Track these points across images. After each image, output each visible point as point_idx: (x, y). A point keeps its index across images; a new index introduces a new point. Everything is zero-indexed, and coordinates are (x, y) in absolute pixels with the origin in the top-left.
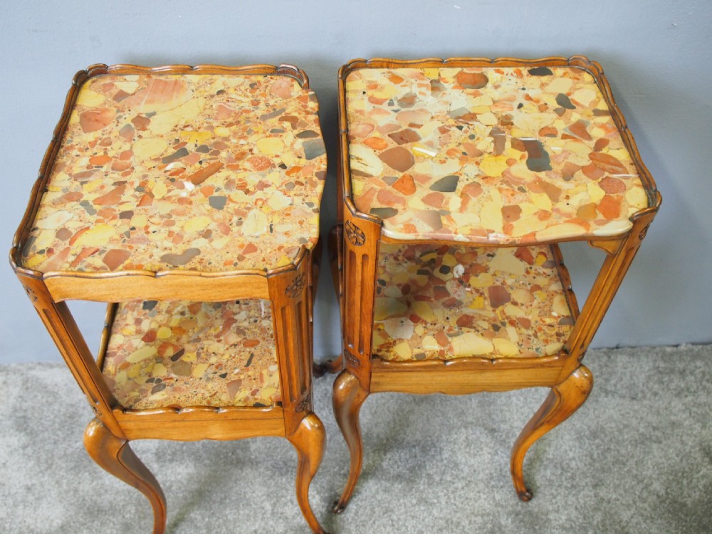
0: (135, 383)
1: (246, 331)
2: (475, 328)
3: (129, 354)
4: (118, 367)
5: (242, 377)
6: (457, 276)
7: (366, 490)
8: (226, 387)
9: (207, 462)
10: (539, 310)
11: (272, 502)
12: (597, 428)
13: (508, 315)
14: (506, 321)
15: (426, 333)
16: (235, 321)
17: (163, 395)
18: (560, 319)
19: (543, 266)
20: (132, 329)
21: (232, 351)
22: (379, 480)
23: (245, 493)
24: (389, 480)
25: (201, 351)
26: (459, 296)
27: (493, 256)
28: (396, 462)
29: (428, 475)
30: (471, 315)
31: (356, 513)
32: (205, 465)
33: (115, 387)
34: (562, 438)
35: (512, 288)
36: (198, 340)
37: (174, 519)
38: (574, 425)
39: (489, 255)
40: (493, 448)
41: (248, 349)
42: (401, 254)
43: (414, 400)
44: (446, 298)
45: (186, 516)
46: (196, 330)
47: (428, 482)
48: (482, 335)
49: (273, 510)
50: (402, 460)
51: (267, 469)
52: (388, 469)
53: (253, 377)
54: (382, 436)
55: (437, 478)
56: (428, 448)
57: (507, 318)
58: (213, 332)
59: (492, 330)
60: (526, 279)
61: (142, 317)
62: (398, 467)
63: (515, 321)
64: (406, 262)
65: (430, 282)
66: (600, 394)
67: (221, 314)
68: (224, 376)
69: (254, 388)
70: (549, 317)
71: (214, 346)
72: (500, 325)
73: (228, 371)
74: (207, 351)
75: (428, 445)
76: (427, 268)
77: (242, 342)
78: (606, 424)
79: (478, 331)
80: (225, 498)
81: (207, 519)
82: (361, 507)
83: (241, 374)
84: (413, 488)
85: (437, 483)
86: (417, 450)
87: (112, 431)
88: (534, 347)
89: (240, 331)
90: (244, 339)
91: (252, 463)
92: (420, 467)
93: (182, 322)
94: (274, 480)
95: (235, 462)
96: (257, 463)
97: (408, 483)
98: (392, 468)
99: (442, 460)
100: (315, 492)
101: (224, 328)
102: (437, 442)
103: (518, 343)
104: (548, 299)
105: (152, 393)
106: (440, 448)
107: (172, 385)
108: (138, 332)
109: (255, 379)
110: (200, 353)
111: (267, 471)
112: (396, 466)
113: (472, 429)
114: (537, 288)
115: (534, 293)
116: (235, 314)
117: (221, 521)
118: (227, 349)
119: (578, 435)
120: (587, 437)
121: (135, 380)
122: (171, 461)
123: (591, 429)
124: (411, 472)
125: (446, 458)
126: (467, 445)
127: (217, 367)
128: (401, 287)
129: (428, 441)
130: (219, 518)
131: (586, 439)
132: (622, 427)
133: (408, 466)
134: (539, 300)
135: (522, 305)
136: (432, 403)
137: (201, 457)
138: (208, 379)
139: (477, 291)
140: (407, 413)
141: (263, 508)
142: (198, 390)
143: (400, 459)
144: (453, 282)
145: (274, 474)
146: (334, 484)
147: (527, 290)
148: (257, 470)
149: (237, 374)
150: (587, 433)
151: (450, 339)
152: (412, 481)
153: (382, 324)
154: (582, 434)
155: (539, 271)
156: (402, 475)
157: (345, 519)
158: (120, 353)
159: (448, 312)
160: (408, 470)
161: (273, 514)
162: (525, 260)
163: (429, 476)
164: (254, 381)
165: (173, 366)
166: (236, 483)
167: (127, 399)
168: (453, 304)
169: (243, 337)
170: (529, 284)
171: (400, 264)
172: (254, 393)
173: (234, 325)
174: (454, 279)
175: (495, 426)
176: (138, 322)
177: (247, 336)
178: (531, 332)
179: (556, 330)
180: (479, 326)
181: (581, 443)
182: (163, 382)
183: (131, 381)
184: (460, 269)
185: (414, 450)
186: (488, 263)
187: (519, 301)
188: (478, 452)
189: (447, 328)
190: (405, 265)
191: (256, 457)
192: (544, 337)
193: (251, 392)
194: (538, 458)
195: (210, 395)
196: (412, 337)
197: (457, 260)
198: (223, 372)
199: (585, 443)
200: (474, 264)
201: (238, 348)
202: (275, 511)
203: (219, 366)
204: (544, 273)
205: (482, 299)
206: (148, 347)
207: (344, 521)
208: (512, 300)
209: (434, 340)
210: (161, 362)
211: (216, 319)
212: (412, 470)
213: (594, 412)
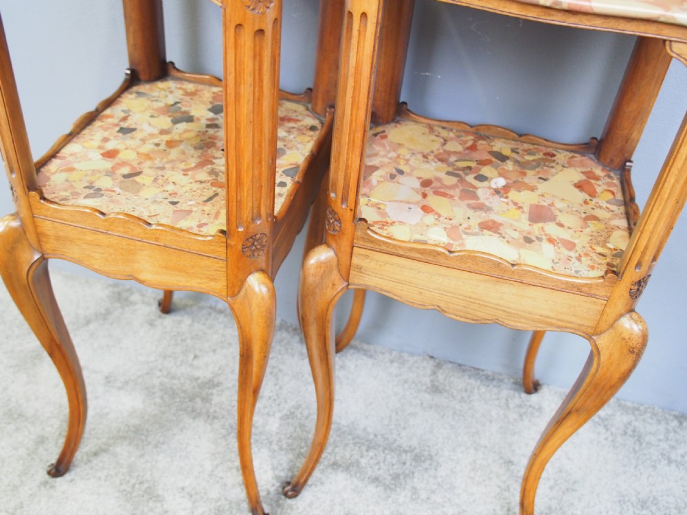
0: (72, 186)
1: (220, 174)
2: (500, 234)
3: (80, 161)
4: (61, 169)
5: (194, 209)
6: (494, 187)
7: (331, 483)
8: (171, 213)
9: (158, 400)
10: (590, 238)
11: (215, 462)
12: (649, 498)
13: (548, 232)
14: (544, 237)
15: (436, 224)
16: (213, 163)
17: (96, 202)
18: (616, 252)
19: (607, 202)
20: (96, 143)
21: (196, 186)
22: (351, 476)
23: (188, 444)
24: (363, 480)
25: (160, 177)
26: (490, 202)
27: (545, 180)
28: (378, 463)
29: (414, 488)
30: (499, 222)
31: (311, 505)
32: (155, 404)
33: (47, 183)
34: (598, 495)
35: (561, 211)
36: (163, 168)
37: (97, 448)
38: (618, 485)
39: (540, 178)
40: (504, 482)
41: (214, 189)
42: (432, 155)
43: (422, 404)
44: (474, 201)
45: (111, 448)
46: (165, 160)
47: (412, 497)
48: (508, 242)
49: (212, 471)
50: (386, 463)
51: (223, 427)
52: (365, 468)
53: (207, 212)
54: (369, 430)
55: (423, 495)
56: (423, 458)
57: (546, 235)
58: (182, 166)
59: (522, 241)
60: (582, 208)
61: (112, 138)
62: (379, 470)
63: (556, 240)
64: (436, 162)
65: (459, 184)
66: (660, 460)
67: (199, 154)
68: (174, 203)
69: (204, 221)
70: (602, 247)
71: (177, 177)
72: (534, 238)
73: (181, 201)
74: (167, 179)
75: (423, 456)
76: (460, 173)
77: (211, 182)
78: (662, 496)
79: (504, 238)
80: (163, 443)
81: (133, 459)
82: (318, 499)
83: (195, 206)
84: (389, 497)
85: (423, 500)
86: (407, 457)
87: (27, 234)
88: (574, 269)
89: (213, 172)
90: (214, 179)
91: (209, 417)
92: (406, 476)
93: (153, 151)
94: (226, 440)
95: (190, 409)
96: (215, 418)
97: (385, 489)
98: (371, 467)
99: (436, 477)
100: (270, 467)
101: (196, 167)
102: (436, 455)
103: (553, 261)
104: (606, 230)
105: (85, 198)
106: (438, 463)
107: (111, 197)
108: (100, 147)
109: (208, 214)
110: (158, 179)
111: (223, 428)
112: (377, 467)
113: (484, 453)
114: (595, 218)
115: (589, 222)
116: (215, 158)
117: (149, 465)
118: (191, 183)
119: (622, 498)
120: (632, 504)
121: (74, 184)
122: (120, 388)
123: (640, 496)
124: (394, 479)
125: (442, 476)
126: (473, 470)
127: (170, 195)
128: (421, 180)
129: (425, 450)
130: (147, 462)
131: (630, 505)
132: (683, 505)
133: (391, 472)
134: (593, 229)
135: (569, 228)
136: (442, 413)
137: (154, 393)
138: (155, 202)
139: (515, 204)
140: (409, 414)
141: (202, 466)
142: (137, 208)
143: (384, 461)
144: (488, 190)
145: (229, 434)
146: (295, 464)
147: (581, 218)
148: (211, 424)
149: (190, 205)
150: (634, 499)
151: (464, 236)
152: (391, 489)
153: (385, 205)
154: (627, 499)
155: (601, 205)
156: (381, 479)
157: (294, 507)
158: (70, 159)
159: (470, 213)
160: (390, 475)
161: (211, 475)
162: (586, 192)
163: (415, 491)
164: (206, 216)
165: (121, 182)
166: (182, 431)
167: (53, 196)
168: (480, 207)
169: (214, 177)
170: (585, 213)
171: (427, 162)
172: (200, 226)
173: (210, 166)
174: (490, 188)
175: (513, 459)
176: (106, 140)
177: (219, 178)
178: (573, 254)
179: (608, 260)
180: (506, 233)
181: (623, 508)
182: (102, 192)
183: (68, 183)
184: (501, 182)
185: (404, 456)
186: (537, 184)
187: (566, 224)
188: (484, 481)
189: (464, 226)
190: (434, 164)
191: (215, 412)
192: (590, 263)
193: (198, 223)
194: (561, 509)
195: (149, 214)
196: (417, 224)
197: (499, 174)
198: (175, 200)
199: (628, 510)
200: (520, 182)
201: (204, 185)
202: (215, 473)
203: (174, 194)
204: (607, 208)
205: (518, 212)
206: (104, 161)
207: (292, 509)
208: (557, 221)
209: (445, 233)
210: (110, 176)
211: (192, 157)
212: (396, 477)
213: (648, 478)
